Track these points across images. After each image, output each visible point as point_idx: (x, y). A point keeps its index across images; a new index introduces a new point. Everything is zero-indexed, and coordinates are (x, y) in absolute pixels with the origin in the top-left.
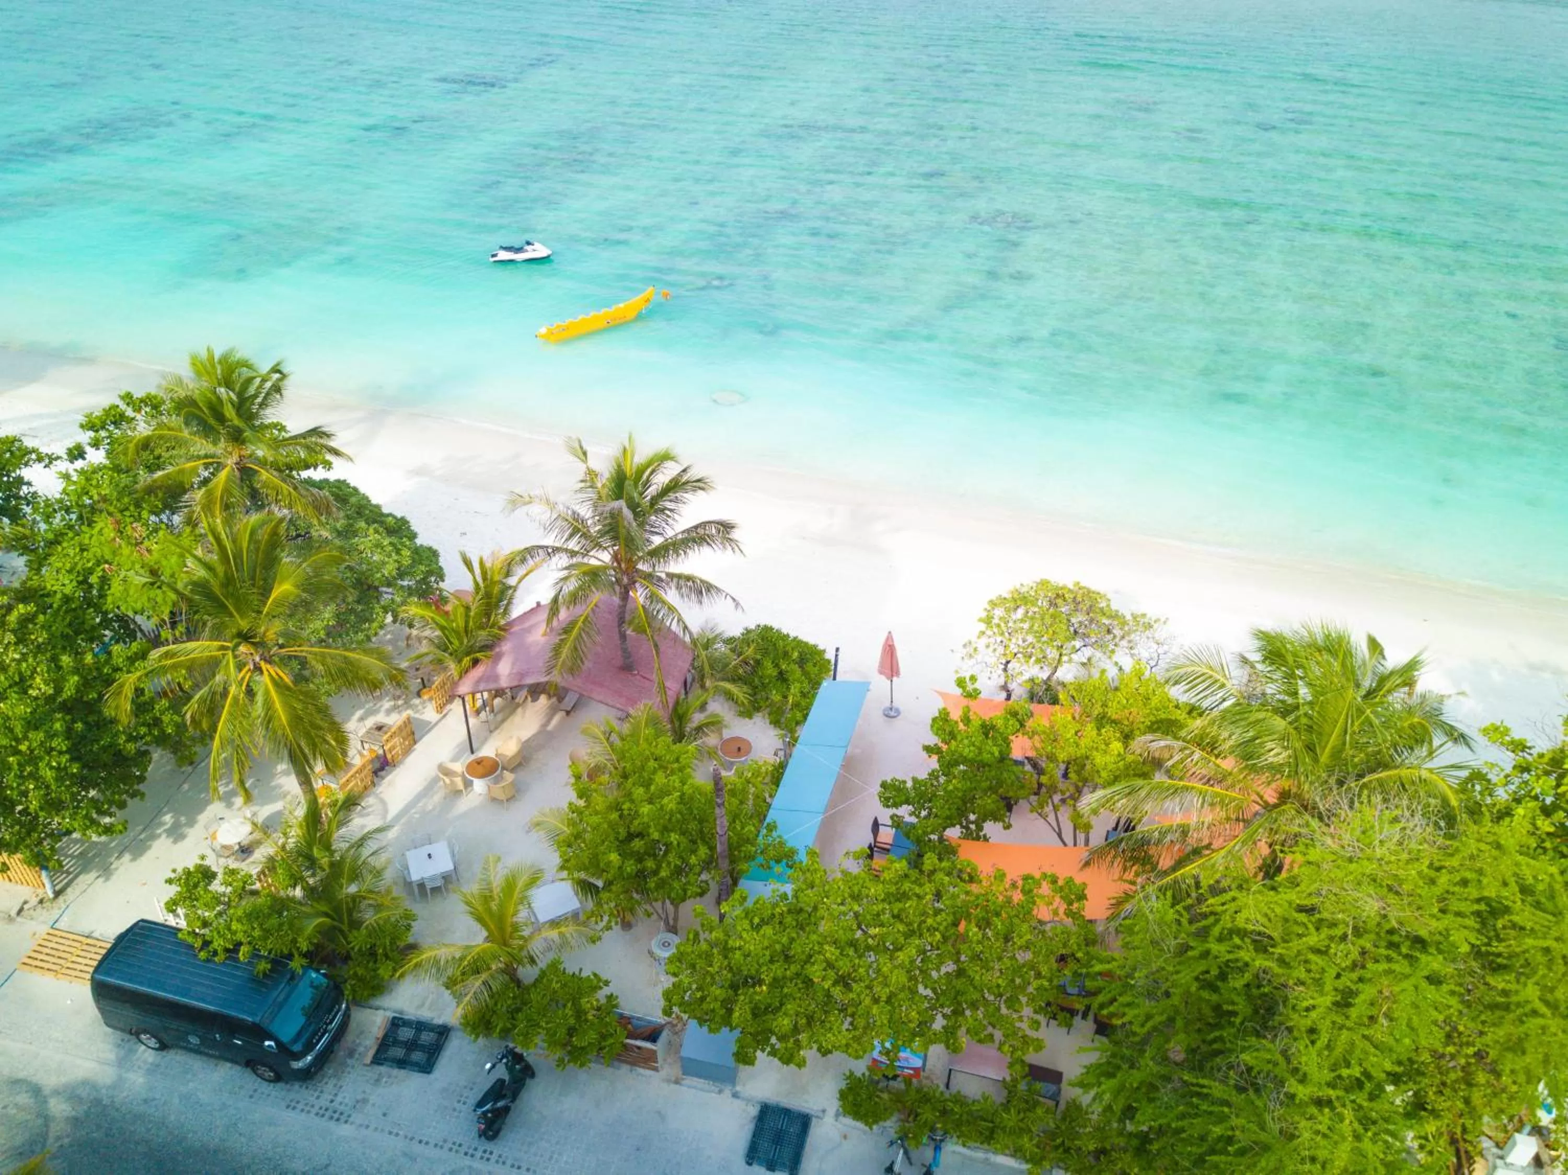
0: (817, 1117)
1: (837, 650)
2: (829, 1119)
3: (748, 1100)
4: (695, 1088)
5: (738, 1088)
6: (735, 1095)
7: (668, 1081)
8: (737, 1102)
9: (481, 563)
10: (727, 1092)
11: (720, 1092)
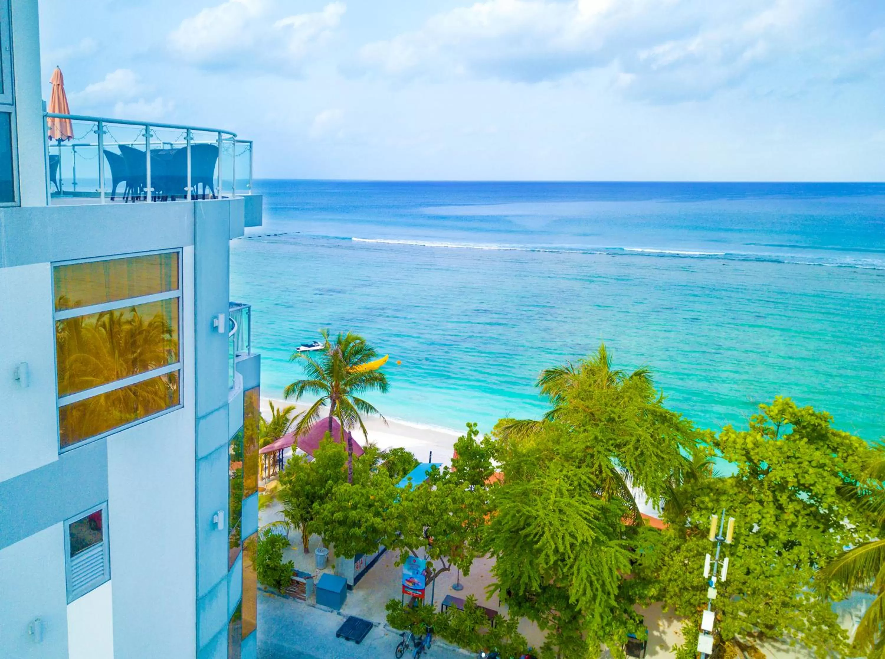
0: (375, 626)
1: (431, 452)
2: (381, 627)
3: (344, 616)
4: (321, 609)
5: (341, 611)
6: (339, 614)
7: (309, 605)
8: (339, 617)
9: (278, 410)
10: (335, 612)
11: (332, 612)
